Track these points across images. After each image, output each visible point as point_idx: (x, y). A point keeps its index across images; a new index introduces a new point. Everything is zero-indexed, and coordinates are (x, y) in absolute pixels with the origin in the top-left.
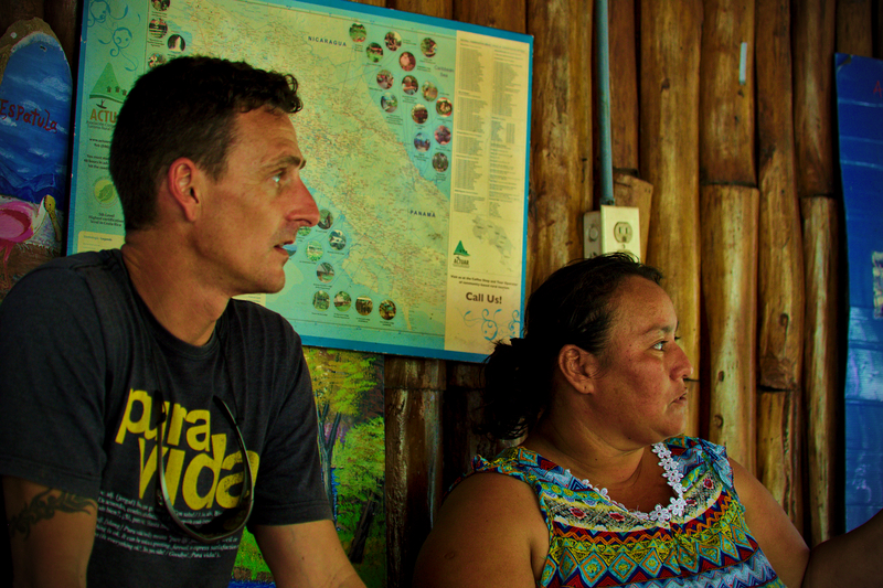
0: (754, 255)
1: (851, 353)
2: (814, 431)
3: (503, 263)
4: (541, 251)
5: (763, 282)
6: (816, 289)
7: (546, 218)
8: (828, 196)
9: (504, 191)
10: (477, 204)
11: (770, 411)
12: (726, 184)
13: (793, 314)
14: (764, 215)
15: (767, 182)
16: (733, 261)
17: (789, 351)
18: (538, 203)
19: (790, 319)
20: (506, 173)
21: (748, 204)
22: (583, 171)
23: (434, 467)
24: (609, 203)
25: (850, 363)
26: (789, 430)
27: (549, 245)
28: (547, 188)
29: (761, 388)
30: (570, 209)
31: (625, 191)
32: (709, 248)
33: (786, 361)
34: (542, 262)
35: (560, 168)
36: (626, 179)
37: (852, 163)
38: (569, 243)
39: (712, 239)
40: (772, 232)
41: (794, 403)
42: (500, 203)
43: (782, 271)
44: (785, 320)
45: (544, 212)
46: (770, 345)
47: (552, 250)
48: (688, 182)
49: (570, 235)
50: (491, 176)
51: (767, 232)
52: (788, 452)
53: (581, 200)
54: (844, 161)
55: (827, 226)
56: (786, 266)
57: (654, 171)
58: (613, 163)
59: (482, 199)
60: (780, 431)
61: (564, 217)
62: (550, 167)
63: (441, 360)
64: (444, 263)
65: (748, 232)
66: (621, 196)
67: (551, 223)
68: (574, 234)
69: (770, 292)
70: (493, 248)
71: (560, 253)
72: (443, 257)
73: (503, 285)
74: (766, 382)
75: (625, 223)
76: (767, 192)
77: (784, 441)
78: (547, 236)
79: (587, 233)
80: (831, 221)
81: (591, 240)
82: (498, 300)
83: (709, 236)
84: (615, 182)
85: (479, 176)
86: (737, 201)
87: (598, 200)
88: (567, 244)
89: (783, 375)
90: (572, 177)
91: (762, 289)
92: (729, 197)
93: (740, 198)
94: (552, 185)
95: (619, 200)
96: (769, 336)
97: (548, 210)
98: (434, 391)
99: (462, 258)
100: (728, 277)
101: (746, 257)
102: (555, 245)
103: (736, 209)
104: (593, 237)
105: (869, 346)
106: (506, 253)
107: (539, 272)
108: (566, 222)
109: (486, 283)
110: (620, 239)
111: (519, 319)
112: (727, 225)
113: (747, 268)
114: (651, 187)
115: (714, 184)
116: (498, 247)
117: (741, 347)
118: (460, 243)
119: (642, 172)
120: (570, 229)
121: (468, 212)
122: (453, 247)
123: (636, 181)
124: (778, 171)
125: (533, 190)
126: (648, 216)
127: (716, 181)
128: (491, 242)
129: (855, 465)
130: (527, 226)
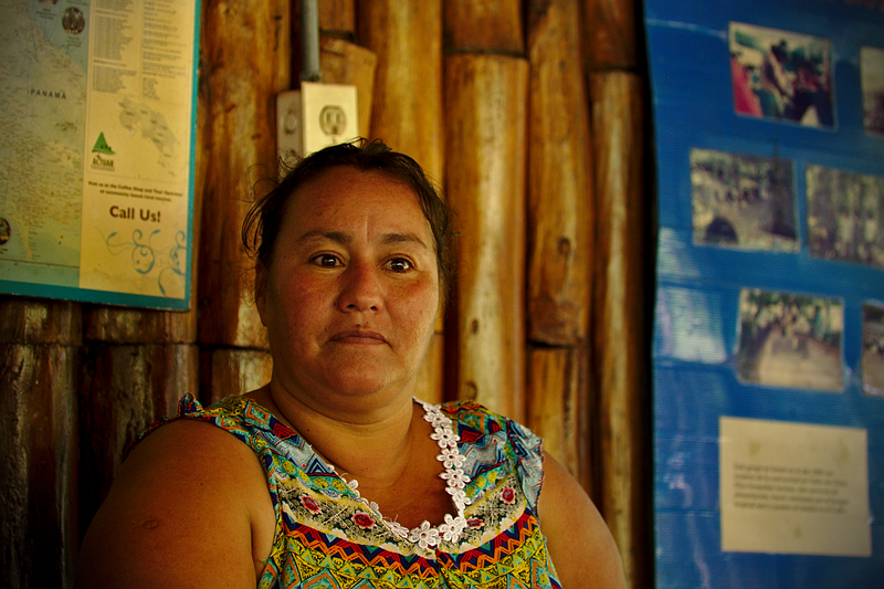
0: (520, 153)
1: (661, 293)
2: (608, 405)
3: (163, 165)
4: (217, 148)
5: (534, 192)
6: (611, 203)
7: (224, 100)
8: (629, 70)
9: (164, 62)
10: (125, 79)
11: (545, 377)
12: (480, 52)
13: (577, 238)
14: (535, 97)
15: (540, 50)
16: (491, 163)
17: (571, 292)
18: (212, 79)
19: (573, 244)
20: (166, 36)
21: (513, 82)
22: (277, 34)
23: (66, 456)
24: (314, 79)
25: (660, 308)
26: (572, 404)
27: (228, 139)
28: (225, 58)
29: (532, 344)
30: (258, 88)
31: (336, 63)
32: (456, 143)
33: (568, 305)
34: (218, 164)
35: (244, 29)
36: (338, 45)
37: (662, 23)
38: (257, 136)
39: (461, 130)
40: (546, 121)
41: (579, 364)
42: (158, 78)
43: (560, 178)
44: (565, 247)
45: (220, 91)
46: (544, 281)
47: (233, 146)
48: (426, 49)
49: (258, 125)
50: (146, 41)
51: (539, 121)
52: (572, 435)
53: (274, 75)
54: (651, 21)
55: (627, 113)
56: (567, 170)
57: (377, 34)
58: (320, 22)
59: (132, 74)
60: (558, 404)
61: (249, 99)
62: (230, 28)
63: (74, 303)
64: (78, 165)
65: (512, 121)
66: (330, 69)
67: (230, 108)
68: (263, 123)
69: (543, 207)
70: (148, 143)
71: (244, 150)
72: (78, 157)
73: (163, 196)
74: (540, 335)
75: (337, 108)
76: (541, 62)
77: (566, 419)
78: (225, 127)
79: (281, 122)
80: (632, 105)
81: (288, 132)
82: (156, 217)
83: (456, 128)
84: (322, 51)
85: (128, 40)
86: (496, 77)
87: (298, 75)
88: (253, 138)
89: (562, 325)
90: (261, 42)
91: (533, 202)
92: (485, 71)
93: (501, 72)
94: (232, 54)
95: (329, 75)
96: (543, 270)
97: (226, 90)
98: (65, 347)
99: (104, 156)
100: (484, 186)
101: (511, 156)
102: (236, 138)
103: (496, 88)
104: (290, 128)
105: (687, 284)
106: (167, 150)
107: (214, 177)
108: (252, 108)
109: (138, 192)
110: (329, 130)
111: (184, 244)
112: (483, 112)
113: (510, 172)
114: (373, 57)
115: (463, 52)
116: (156, 141)
117: (503, 284)
118: (102, 136)
119: (360, 35)
120: (258, 116)
121: (114, 91)
122: (92, 141)
123: (352, 48)
124: (555, 35)
125: (205, 61)
126: (368, 99)
127: (467, 48)
128: (145, 134)
129: (668, 453)
130: (197, 112)
